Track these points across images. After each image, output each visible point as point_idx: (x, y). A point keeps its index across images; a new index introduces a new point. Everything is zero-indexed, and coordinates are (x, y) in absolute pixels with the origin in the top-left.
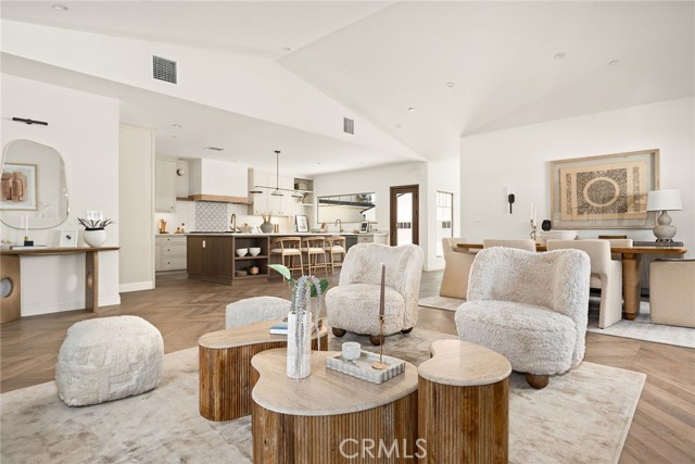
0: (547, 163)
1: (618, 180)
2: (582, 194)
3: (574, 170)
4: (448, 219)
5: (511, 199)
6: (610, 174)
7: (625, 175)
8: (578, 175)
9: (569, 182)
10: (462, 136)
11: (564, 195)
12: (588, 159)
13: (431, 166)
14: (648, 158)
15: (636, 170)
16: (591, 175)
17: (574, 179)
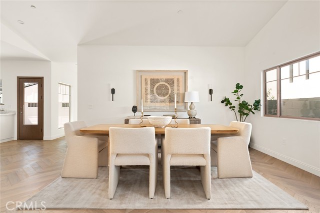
0: (134, 71)
1: (170, 85)
2: (153, 91)
3: (149, 77)
4: (67, 101)
5: (113, 91)
6: (167, 81)
7: (173, 82)
8: (151, 80)
9: (146, 83)
10: (78, 45)
11: (144, 91)
12: (156, 71)
13: (53, 64)
14: (183, 74)
15: (178, 80)
16: (158, 81)
17: (149, 82)
